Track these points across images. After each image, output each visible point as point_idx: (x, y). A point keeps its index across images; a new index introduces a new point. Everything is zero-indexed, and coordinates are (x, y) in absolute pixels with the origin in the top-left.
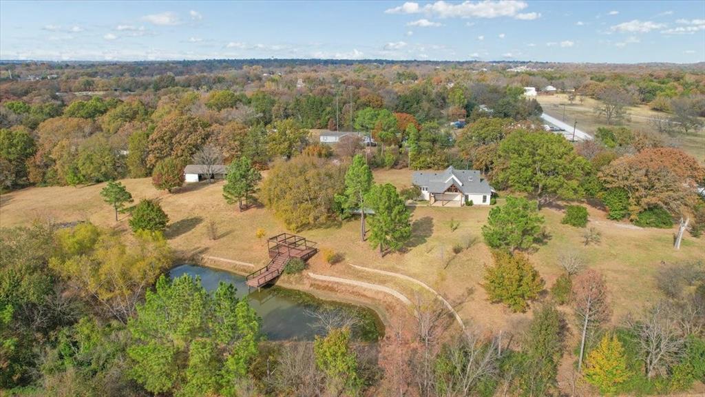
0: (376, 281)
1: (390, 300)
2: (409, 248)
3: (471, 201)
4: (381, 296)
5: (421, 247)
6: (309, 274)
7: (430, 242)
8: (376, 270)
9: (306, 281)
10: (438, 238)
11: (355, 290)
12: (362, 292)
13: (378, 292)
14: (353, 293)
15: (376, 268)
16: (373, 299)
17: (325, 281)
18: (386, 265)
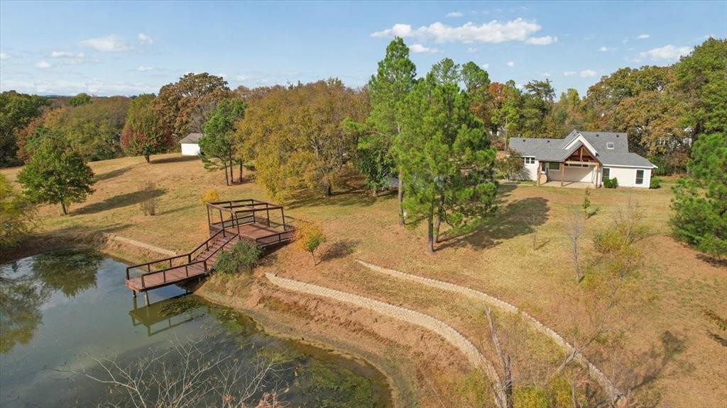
0: (406, 300)
1: (433, 351)
2: (496, 241)
3: (615, 180)
4: (411, 339)
5: (523, 240)
6: (268, 275)
7: (541, 232)
8: (413, 277)
9: (255, 290)
10: (557, 227)
11: (353, 318)
12: (368, 323)
13: (405, 328)
14: (347, 324)
15: (413, 271)
16: (391, 344)
17: (295, 293)
18: (437, 268)
